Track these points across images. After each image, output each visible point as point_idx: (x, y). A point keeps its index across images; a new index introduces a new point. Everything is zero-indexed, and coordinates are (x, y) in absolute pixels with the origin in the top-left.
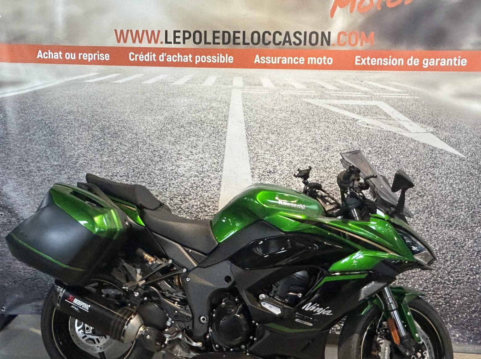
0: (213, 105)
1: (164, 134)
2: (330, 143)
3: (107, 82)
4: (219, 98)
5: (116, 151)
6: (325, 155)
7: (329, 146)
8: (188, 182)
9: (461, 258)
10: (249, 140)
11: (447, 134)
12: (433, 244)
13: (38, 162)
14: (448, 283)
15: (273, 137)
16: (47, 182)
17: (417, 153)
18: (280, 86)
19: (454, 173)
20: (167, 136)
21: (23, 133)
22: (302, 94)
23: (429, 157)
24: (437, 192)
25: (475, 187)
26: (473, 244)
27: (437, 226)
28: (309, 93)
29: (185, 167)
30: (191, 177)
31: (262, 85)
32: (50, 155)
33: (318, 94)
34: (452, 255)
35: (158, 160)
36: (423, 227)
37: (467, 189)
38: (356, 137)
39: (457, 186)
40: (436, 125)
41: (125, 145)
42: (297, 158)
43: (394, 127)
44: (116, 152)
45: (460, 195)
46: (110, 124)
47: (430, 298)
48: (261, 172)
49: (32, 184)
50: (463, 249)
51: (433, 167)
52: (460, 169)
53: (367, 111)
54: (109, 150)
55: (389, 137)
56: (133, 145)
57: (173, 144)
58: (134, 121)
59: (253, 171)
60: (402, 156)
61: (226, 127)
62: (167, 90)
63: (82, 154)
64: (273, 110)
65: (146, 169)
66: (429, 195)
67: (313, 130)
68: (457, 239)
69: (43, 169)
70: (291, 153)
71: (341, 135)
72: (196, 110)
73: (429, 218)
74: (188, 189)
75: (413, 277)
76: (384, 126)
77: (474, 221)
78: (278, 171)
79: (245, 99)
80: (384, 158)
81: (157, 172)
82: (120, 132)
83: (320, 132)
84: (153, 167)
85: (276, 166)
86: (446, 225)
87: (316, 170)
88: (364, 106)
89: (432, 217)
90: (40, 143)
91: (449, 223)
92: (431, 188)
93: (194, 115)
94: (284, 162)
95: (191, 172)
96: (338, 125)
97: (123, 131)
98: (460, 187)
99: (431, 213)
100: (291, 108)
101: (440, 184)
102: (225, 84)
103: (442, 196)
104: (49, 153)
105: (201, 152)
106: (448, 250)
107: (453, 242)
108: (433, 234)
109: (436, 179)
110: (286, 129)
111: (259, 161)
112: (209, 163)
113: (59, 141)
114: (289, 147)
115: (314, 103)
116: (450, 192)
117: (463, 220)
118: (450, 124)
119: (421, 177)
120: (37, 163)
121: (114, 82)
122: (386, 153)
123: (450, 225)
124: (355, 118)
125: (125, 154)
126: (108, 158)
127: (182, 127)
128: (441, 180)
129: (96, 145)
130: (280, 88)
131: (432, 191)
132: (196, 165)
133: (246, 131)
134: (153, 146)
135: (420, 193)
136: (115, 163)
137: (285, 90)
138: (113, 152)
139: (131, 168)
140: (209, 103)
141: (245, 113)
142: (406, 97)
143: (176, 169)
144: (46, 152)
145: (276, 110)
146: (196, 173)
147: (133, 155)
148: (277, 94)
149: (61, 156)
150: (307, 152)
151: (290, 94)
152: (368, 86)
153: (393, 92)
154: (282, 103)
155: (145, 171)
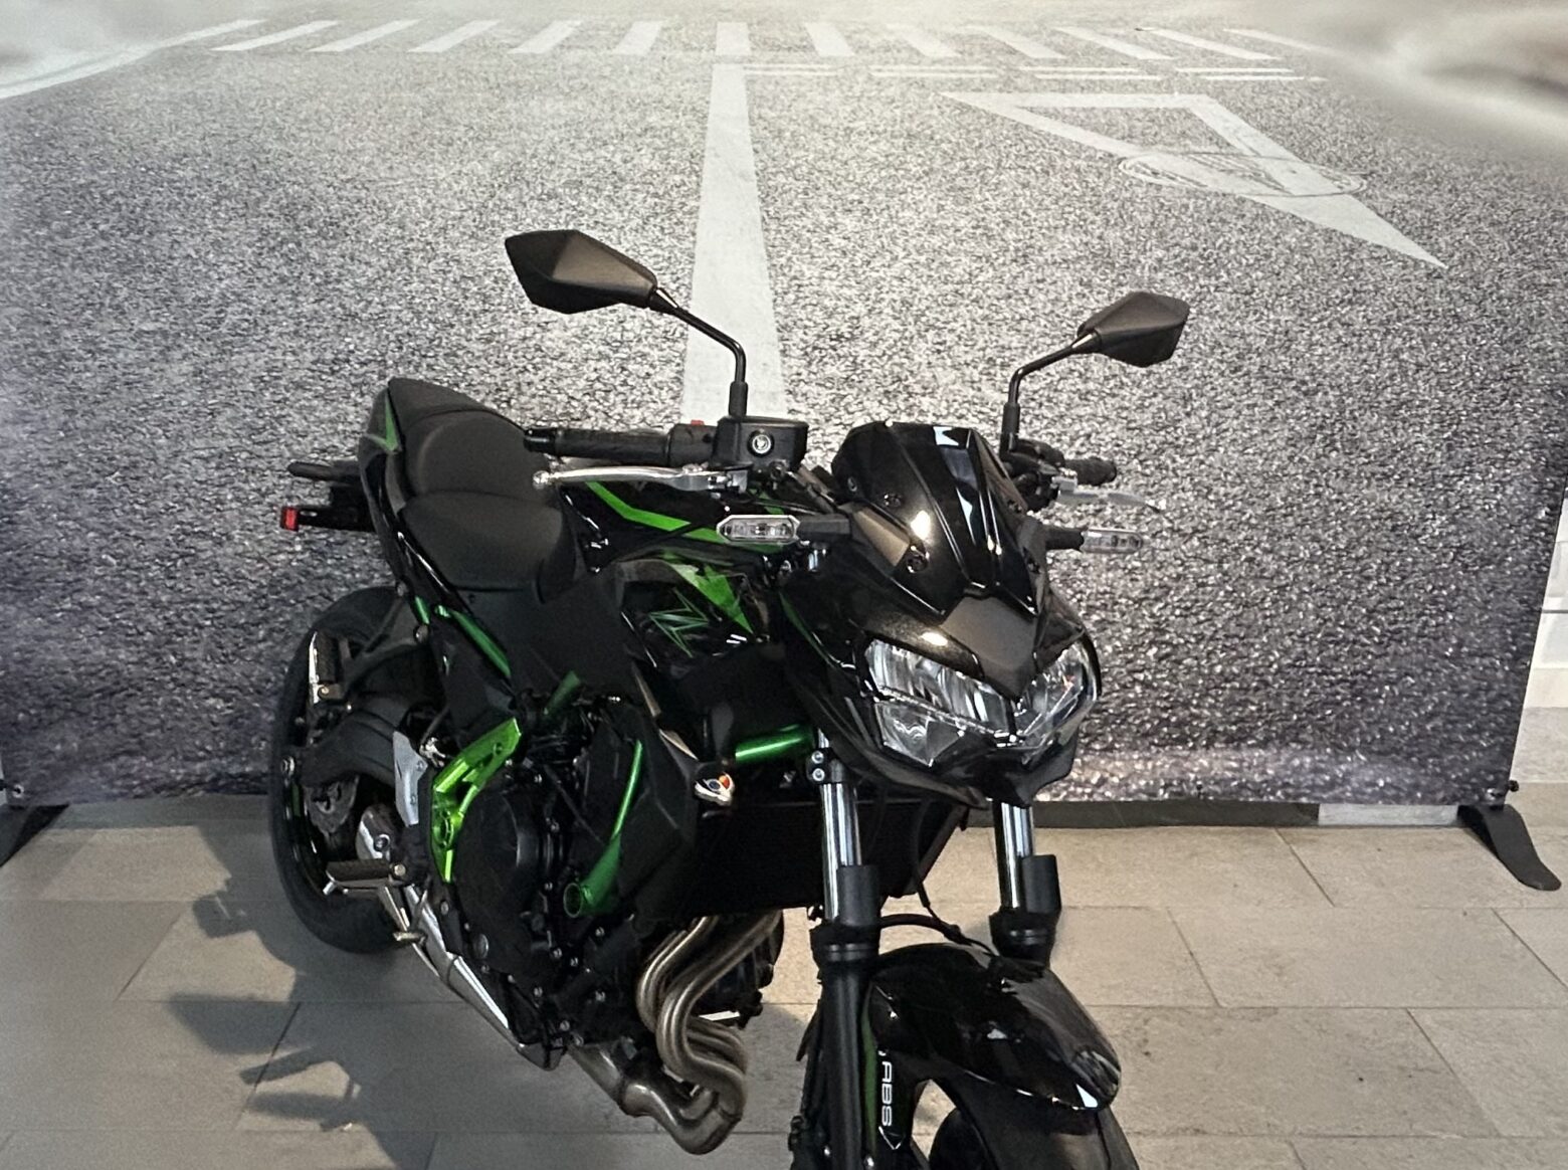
0: (653, 119)
1: (493, 222)
2: (1032, 237)
3: (294, 52)
4: (672, 95)
5: (338, 281)
6: (1015, 278)
7: (1031, 246)
8: (579, 377)
9: (1409, 569)
10: (772, 235)
11: (1402, 196)
12: (1331, 532)
13: (88, 324)
14: (1366, 641)
15: (849, 223)
16: (125, 389)
17: (1305, 260)
18: (873, 52)
19: (1407, 317)
20: (503, 229)
21: (27, 231)
22: (944, 76)
23: (1341, 271)
24: (1354, 379)
25: (1464, 357)
26: (1446, 527)
27: (1345, 478)
28: (967, 72)
29: (566, 329)
30: (586, 360)
31: (812, 48)
32: (126, 299)
33: (993, 76)
34: (1383, 562)
35: (477, 308)
36: (1307, 482)
37: (1442, 364)
38: (1117, 215)
39: (1412, 356)
40: (1370, 168)
41: (367, 263)
42: (926, 290)
43: (1240, 182)
44: (340, 286)
45: (1420, 383)
46: (313, 192)
47: (1310, 684)
48: (811, 339)
50: (1418, 544)
51: (1350, 302)
52: (1426, 304)
53: (1156, 128)
54: (318, 280)
55: (1223, 210)
56: (393, 262)
58: (392, 183)
59: (786, 336)
60: (1260, 274)
61: (696, 193)
62: (496, 74)
63: (234, 293)
64: (849, 131)
65: (440, 338)
66: (1332, 387)
67: (979, 197)
68: (1401, 513)
69: (104, 346)
70: (907, 273)
71: (1067, 209)
72: (594, 139)
73: (1327, 457)
74: (579, 398)
75: (1268, 628)
76: (1207, 175)
77: (1455, 461)
78: (866, 335)
79: (756, 100)
80: (1202, 282)
81: (477, 348)
82: (348, 219)
83: (1000, 200)
84: (463, 331)
85: (858, 318)
87: (985, 326)
88: (1144, 110)
89: (1334, 454)
90: (90, 259)
91: (1381, 469)
92: (1337, 367)
93: (589, 156)
94: (884, 303)
95: (586, 346)
96: (1059, 179)
97: (357, 214)
98: (1421, 360)
99: (1334, 441)
100: (907, 124)
101: (1362, 356)
102: (687, 47)
103: (1368, 390)
104: (124, 293)
106: (1373, 549)
107: (1389, 523)
108: (1331, 502)
109: (1355, 339)
110: (890, 194)
111: (802, 302)
113: (158, 253)
114: (902, 254)
115: (981, 107)
116: (1392, 377)
117: (1422, 460)
118: (1408, 165)
119: (1312, 334)
120: (85, 329)
121: (317, 50)
122: (1211, 266)
123: (1384, 474)
124: (1113, 152)
125: (370, 290)
126: (316, 306)
127: (550, 197)
128: (1370, 342)
129: (274, 263)
130: (870, 57)
131: (1340, 376)
132: (603, 323)
133: (759, 204)
134: (458, 261)
135: (1304, 383)
136: (339, 322)
137: (887, 63)
138: (330, 287)
139: (392, 337)
140: (636, 115)
141: (758, 146)
142: (1282, 78)
143: (538, 336)
144: (111, 290)
145: (860, 134)
146: (602, 348)
147: (394, 294)
148: (861, 79)
149: (165, 300)
150: (958, 270)
151: (904, 76)
152: (1157, 45)
153: (1240, 63)
154: (877, 107)
155: (438, 346)
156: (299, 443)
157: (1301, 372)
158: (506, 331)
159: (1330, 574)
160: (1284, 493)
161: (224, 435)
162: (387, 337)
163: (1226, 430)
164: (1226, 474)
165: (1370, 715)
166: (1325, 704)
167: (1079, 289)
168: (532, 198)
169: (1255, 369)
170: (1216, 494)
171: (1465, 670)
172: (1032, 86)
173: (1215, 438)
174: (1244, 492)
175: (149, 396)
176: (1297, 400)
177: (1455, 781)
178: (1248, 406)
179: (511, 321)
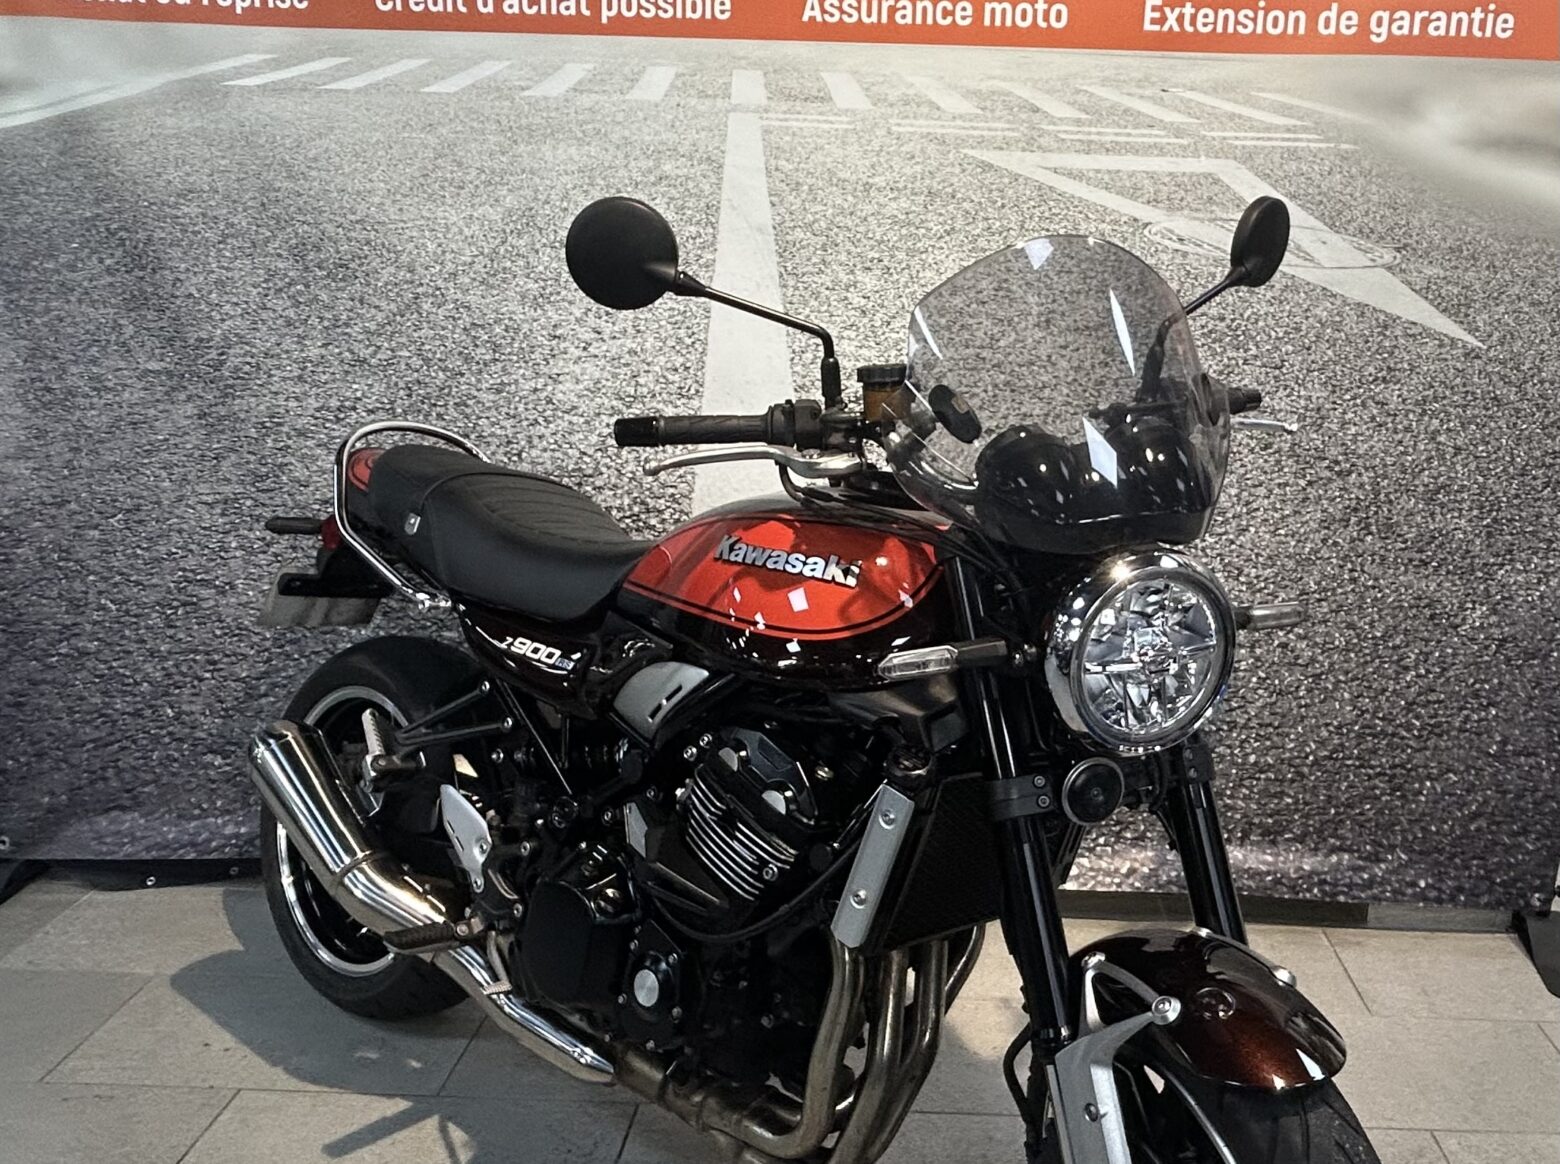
0: (667, 168)
1: (504, 269)
2: (1054, 301)
4: (687, 144)
5: (347, 325)
7: (1053, 312)
8: (591, 432)
9: (1449, 660)
10: (790, 293)
12: (1368, 619)
14: (1404, 733)
15: (869, 281)
16: (129, 429)
17: (1337, 335)
19: (1444, 398)
20: (515, 276)
22: (965, 132)
23: (1376, 347)
24: (1389, 460)
25: (1504, 441)
26: (1487, 617)
27: (1381, 564)
28: (990, 129)
29: (578, 382)
30: (599, 414)
31: (830, 100)
32: (132, 337)
33: (1018, 135)
34: (1421, 652)
35: (487, 357)
36: (1341, 567)
37: (1481, 448)
39: (1450, 438)
40: (1403, 241)
41: (377, 307)
44: (348, 330)
45: (1459, 467)
46: (323, 232)
47: (1347, 777)
49: (78, 436)
50: (1458, 635)
52: (1464, 385)
53: (1183, 193)
54: (326, 323)
56: (403, 307)
57: (536, 306)
58: (402, 225)
60: (1290, 348)
61: (712, 245)
63: (236, 335)
64: (867, 187)
65: (450, 387)
66: (1367, 469)
68: (1439, 601)
69: (110, 384)
73: (1362, 541)
74: (590, 451)
77: (1495, 549)
79: (772, 151)
81: (488, 398)
82: (358, 261)
84: (473, 380)
86: (1411, 560)
88: (1172, 175)
89: (1369, 538)
91: (1418, 556)
92: (1372, 447)
95: (597, 400)
97: (366, 257)
98: (1460, 442)
99: (1370, 524)
100: (928, 181)
101: (1400, 436)
102: (703, 94)
103: (1404, 472)
104: (130, 330)
105: (631, 331)
106: (1410, 638)
107: (1427, 612)
108: (1367, 588)
109: (1390, 419)
110: (911, 253)
112: (657, 369)
115: (1002, 165)
116: (1429, 460)
117: (1460, 547)
118: (1444, 239)
119: (1345, 412)
120: (91, 366)
121: (328, 87)
122: (1239, 337)
123: (1421, 560)
124: (1138, 216)
125: (379, 335)
126: (323, 351)
128: (1406, 423)
129: (280, 303)
130: (889, 110)
131: (1376, 455)
132: (615, 376)
133: (778, 259)
134: (468, 308)
135: (1337, 463)
136: (346, 367)
137: (907, 117)
138: (339, 330)
139: (401, 384)
140: (651, 163)
141: (775, 199)
142: (1312, 145)
143: (550, 388)
144: (117, 327)
145: (879, 190)
146: (614, 403)
147: (404, 340)
148: (881, 132)
149: (170, 339)
150: (980, 334)
151: (925, 130)
152: (1186, 107)
153: (1268, 129)
154: (896, 162)
155: (448, 395)
156: (302, 494)
157: (1333, 452)
158: (516, 381)
159: (1366, 662)
160: (1317, 576)
161: (228, 480)
162: (396, 384)
163: (1257, 509)
164: (1257, 555)
165: (1411, 812)
166: (1363, 799)
167: (1102, 356)
168: (545, 245)
169: (1286, 447)
170: (1248, 575)
171: (1509, 770)
172: (1056, 145)
173: (1244, 517)
174: (1277, 575)
175: (153, 437)
176: (1330, 480)
177: (1500, 885)
178: (1279, 485)
179: (522, 371)
